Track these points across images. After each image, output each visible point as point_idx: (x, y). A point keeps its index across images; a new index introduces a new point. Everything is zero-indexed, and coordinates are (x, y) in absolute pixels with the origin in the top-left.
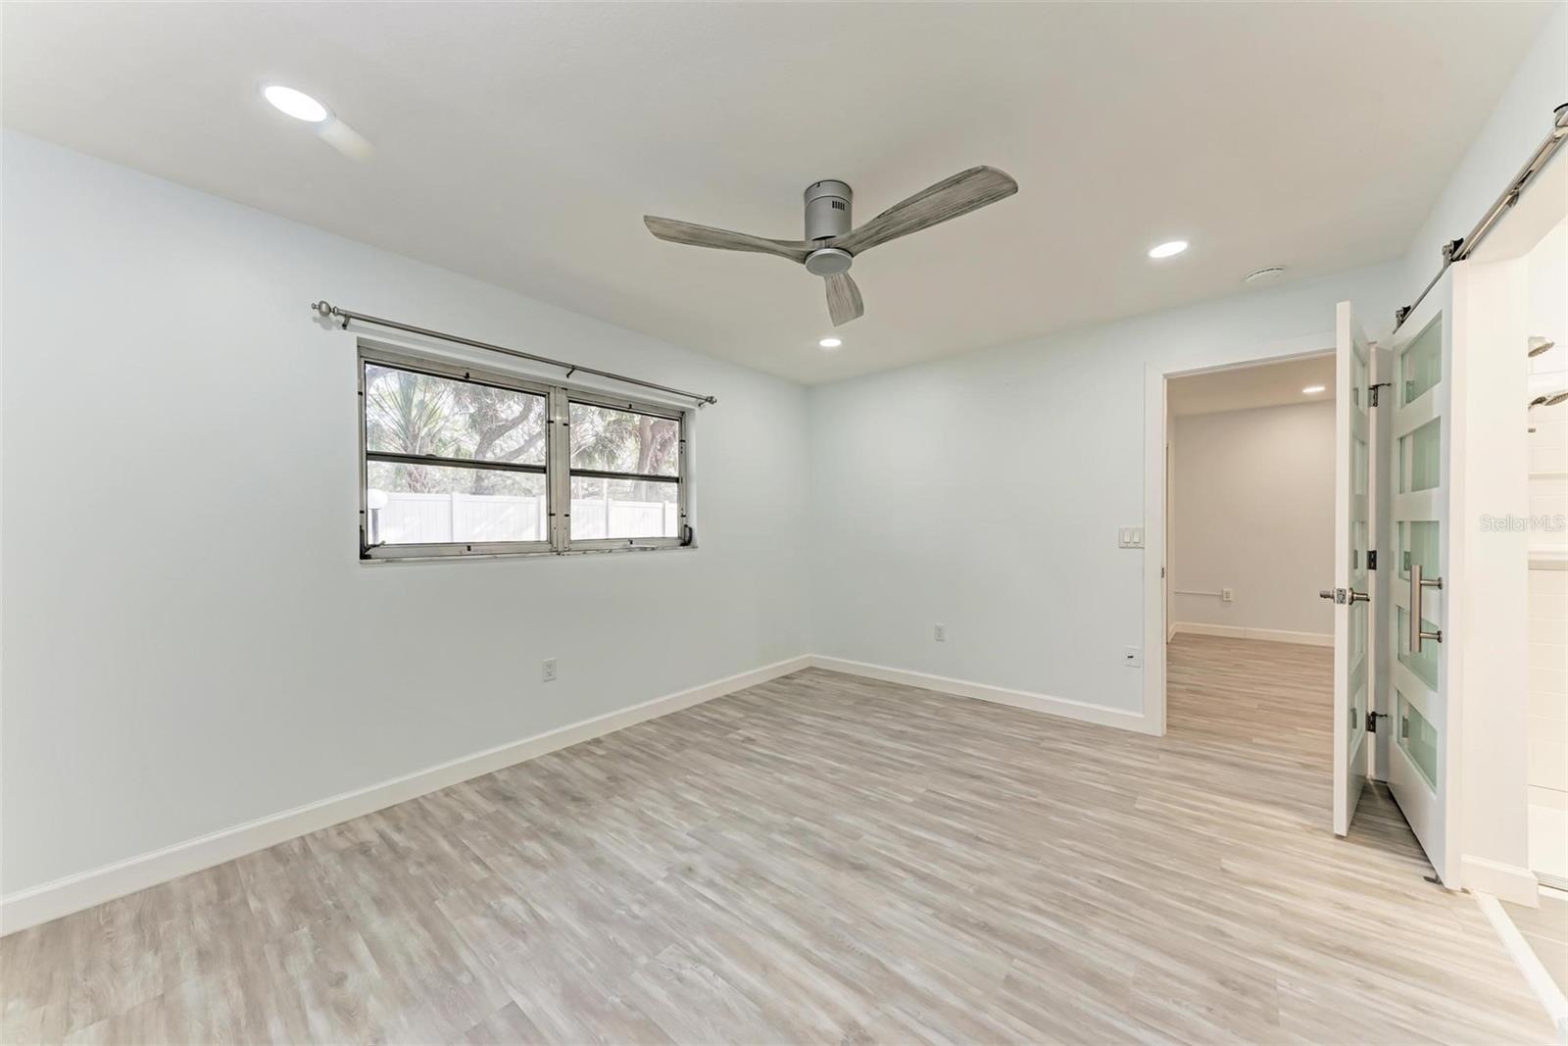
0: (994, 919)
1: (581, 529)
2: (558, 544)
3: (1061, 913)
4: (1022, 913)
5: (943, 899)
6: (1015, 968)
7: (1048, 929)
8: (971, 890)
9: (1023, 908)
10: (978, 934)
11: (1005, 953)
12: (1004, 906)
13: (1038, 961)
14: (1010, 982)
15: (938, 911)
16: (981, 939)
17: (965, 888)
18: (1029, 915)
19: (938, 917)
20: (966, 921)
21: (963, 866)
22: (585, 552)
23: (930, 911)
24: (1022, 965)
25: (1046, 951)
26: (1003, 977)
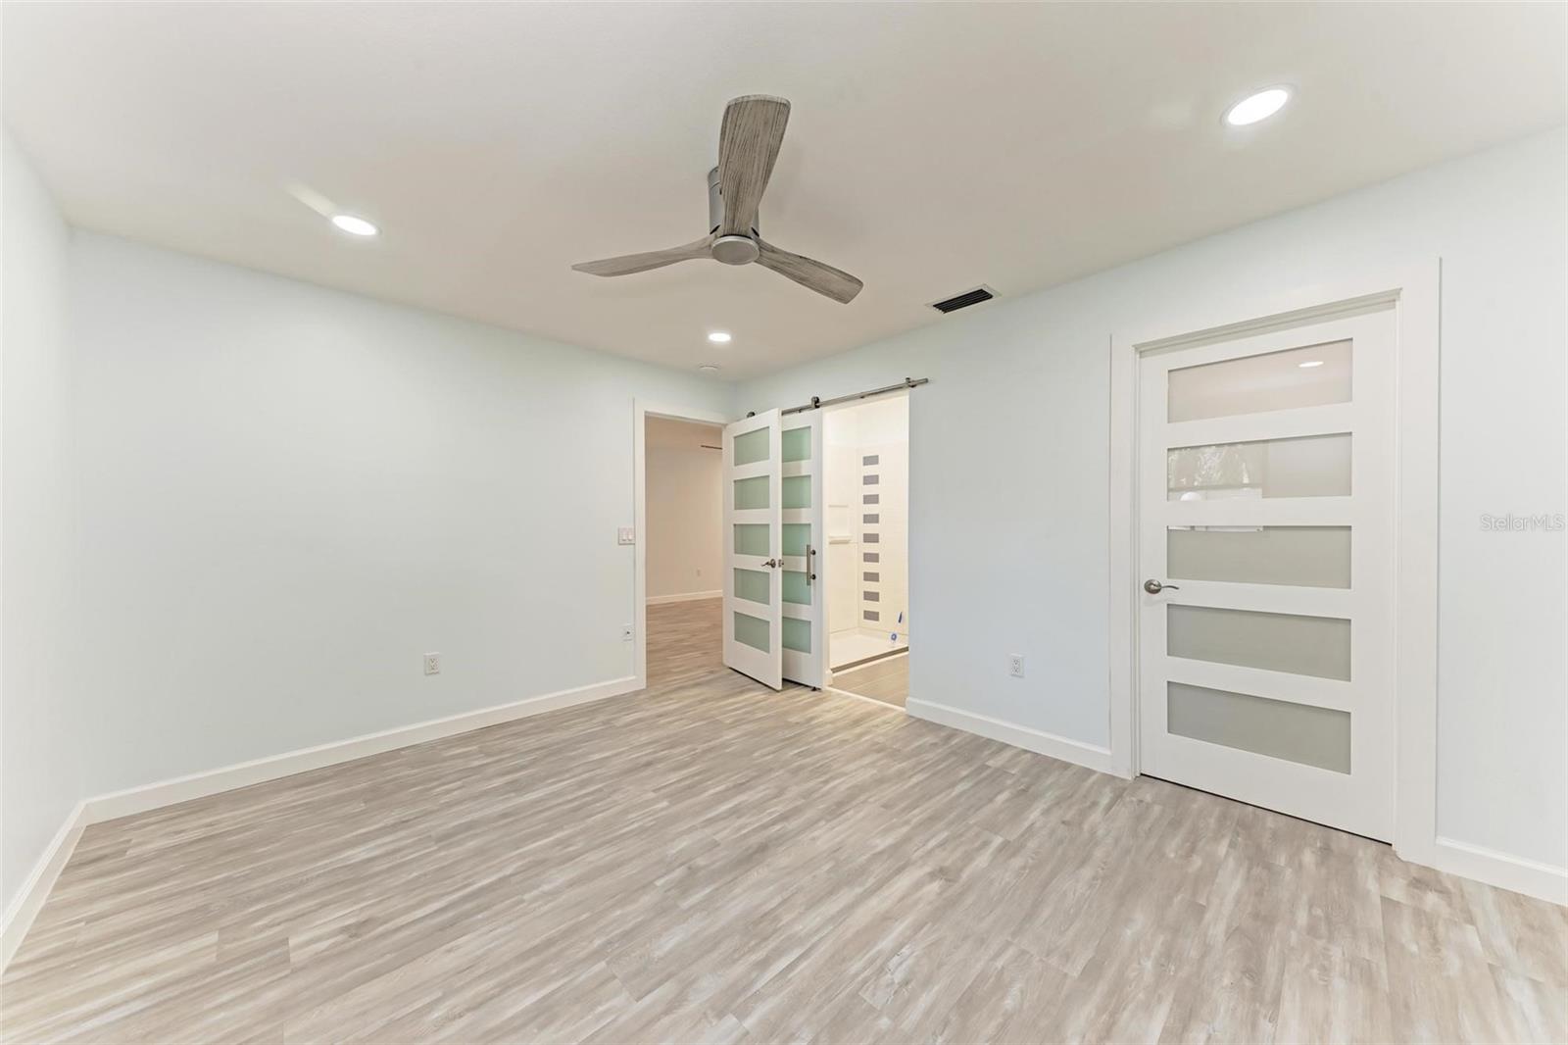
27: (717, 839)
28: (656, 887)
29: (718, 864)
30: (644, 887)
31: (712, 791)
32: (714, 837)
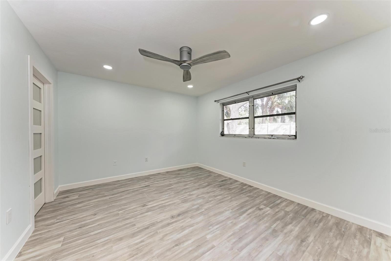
0: (147, 231)
1: (257, 132)
2: (252, 135)
3: (137, 246)
4: (145, 237)
5: (160, 225)
6: (136, 227)
7: (137, 239)
8: (158, 231)
9: (145, 239)
10: (147, 226)
11: (140, 228)
12: (149, 235)
13: (133, 232)
14: (135, 225)
15: (158, 223)
16: (146, 226)
17: (160, 230)
18: (143, 239)
19: (156, 222)
20: (151, 226)
21: (167, 234)
22: (259, 138)
23: (159, 221)
24: (135, 229)
25: (134, 235)
26: (136, 225)
27: (190, 219)
28: (204, 209)
29: (190, 213)
30: (207, 210)
31: (190, 242)
32: (191, 220)
